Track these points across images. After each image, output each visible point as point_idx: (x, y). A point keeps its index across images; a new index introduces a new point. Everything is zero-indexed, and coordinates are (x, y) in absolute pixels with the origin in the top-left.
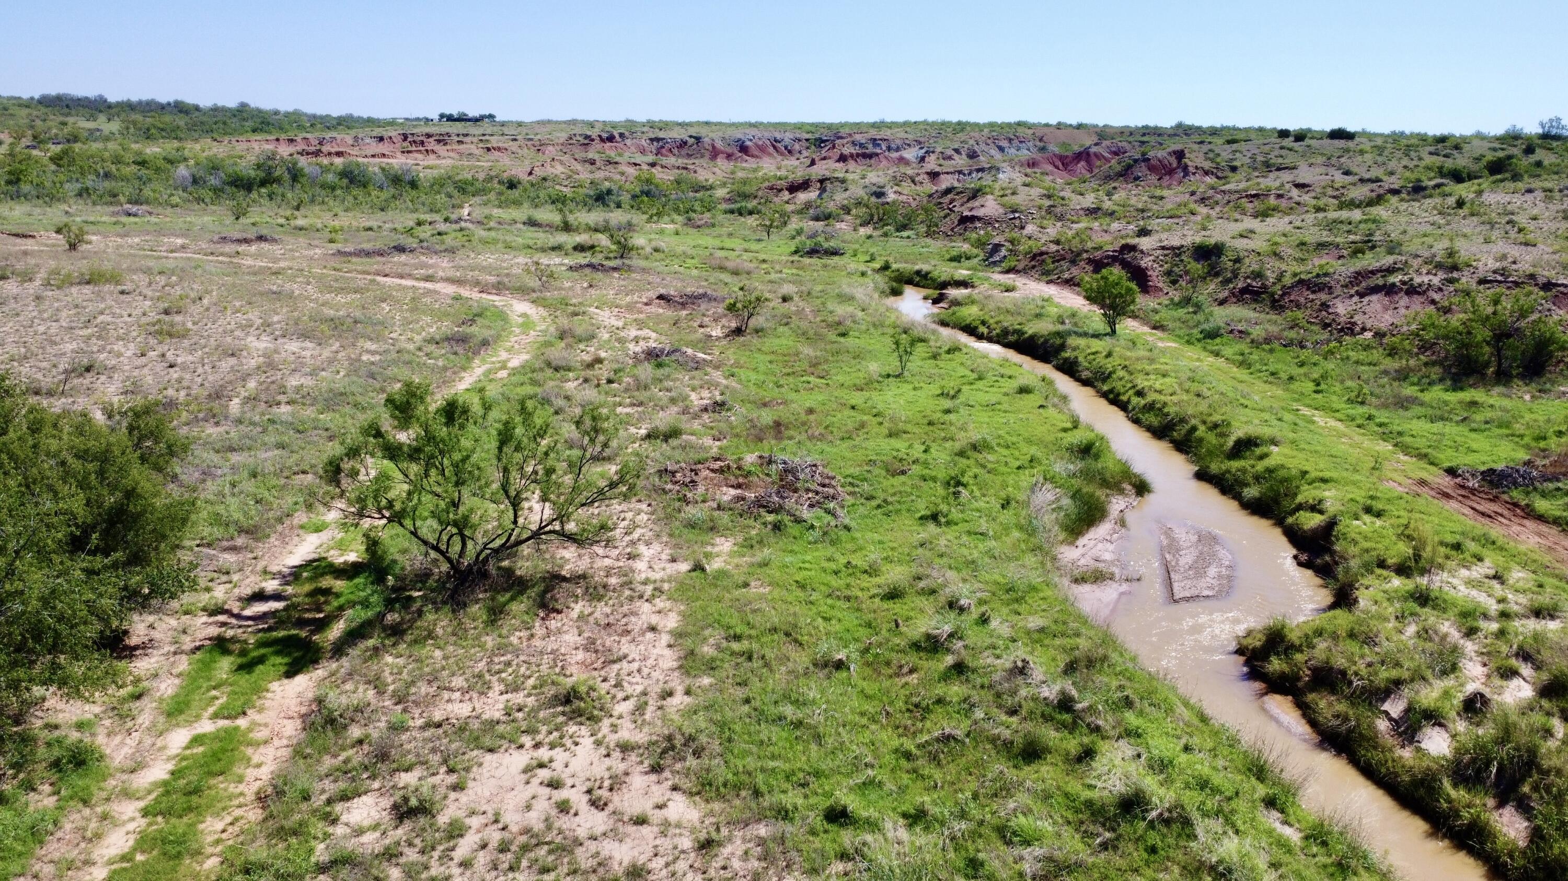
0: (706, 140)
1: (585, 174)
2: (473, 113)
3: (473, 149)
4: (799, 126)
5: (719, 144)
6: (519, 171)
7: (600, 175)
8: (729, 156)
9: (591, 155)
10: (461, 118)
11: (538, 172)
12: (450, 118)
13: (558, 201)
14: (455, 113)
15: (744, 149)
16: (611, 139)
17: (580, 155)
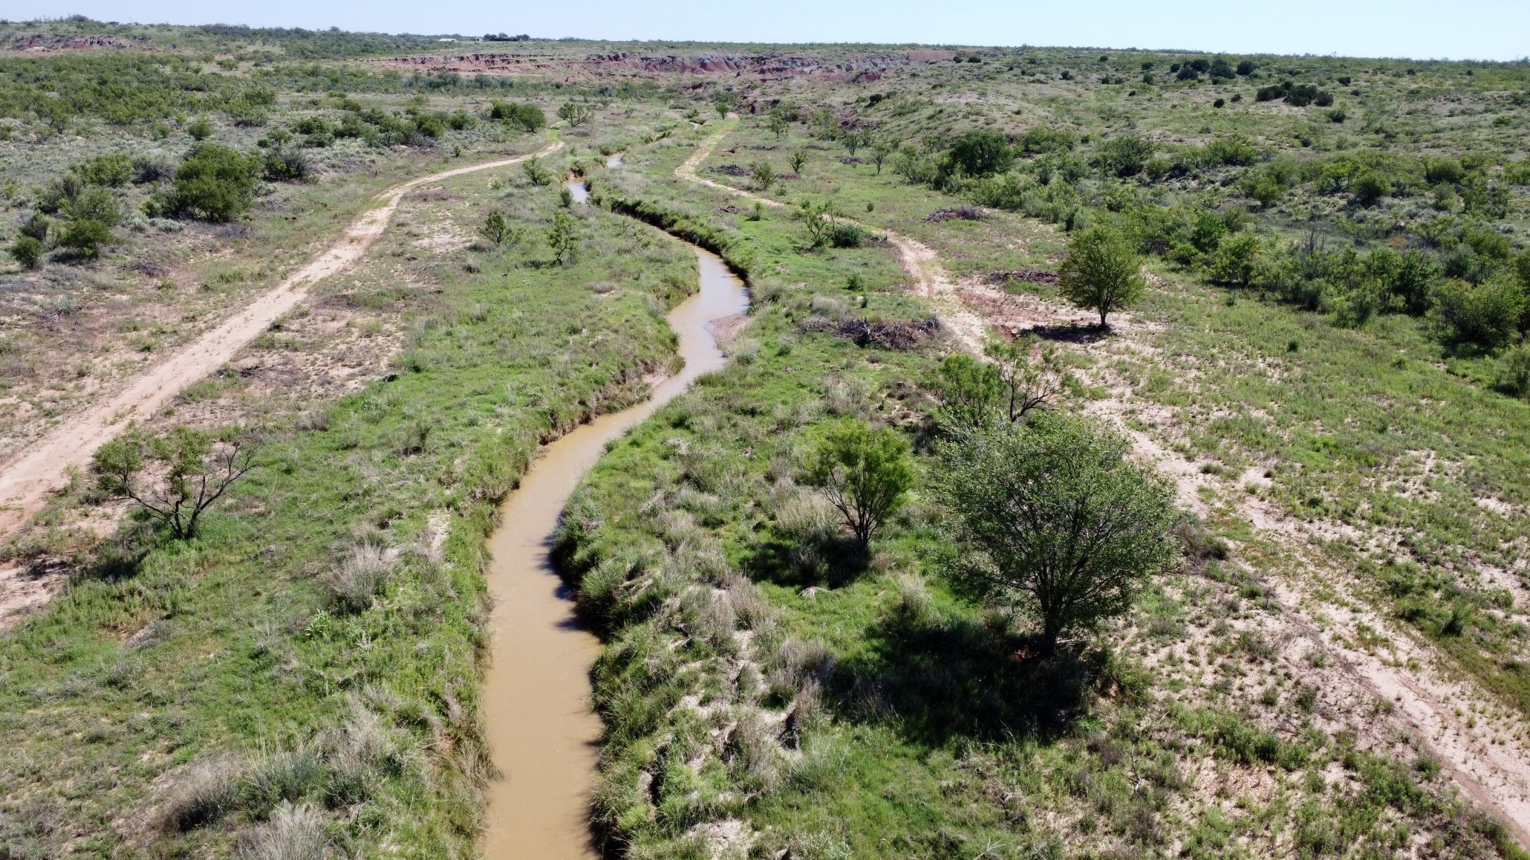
0: (679, 59)
1: (596, 81)
2: (511, 34)
3: (529, 65)
4: (749, 46)
5: (688, 62)
6: (560, 79)
7: (604, 81)
8: (693, 70)
9: (601, 70)
10: (503, 39)
11: (571, 80)
12: (493, 38)
13: (583, 93)
14: (497, 34)
15: (704, 65)
16: (616, 58)
17: (595, 70)
